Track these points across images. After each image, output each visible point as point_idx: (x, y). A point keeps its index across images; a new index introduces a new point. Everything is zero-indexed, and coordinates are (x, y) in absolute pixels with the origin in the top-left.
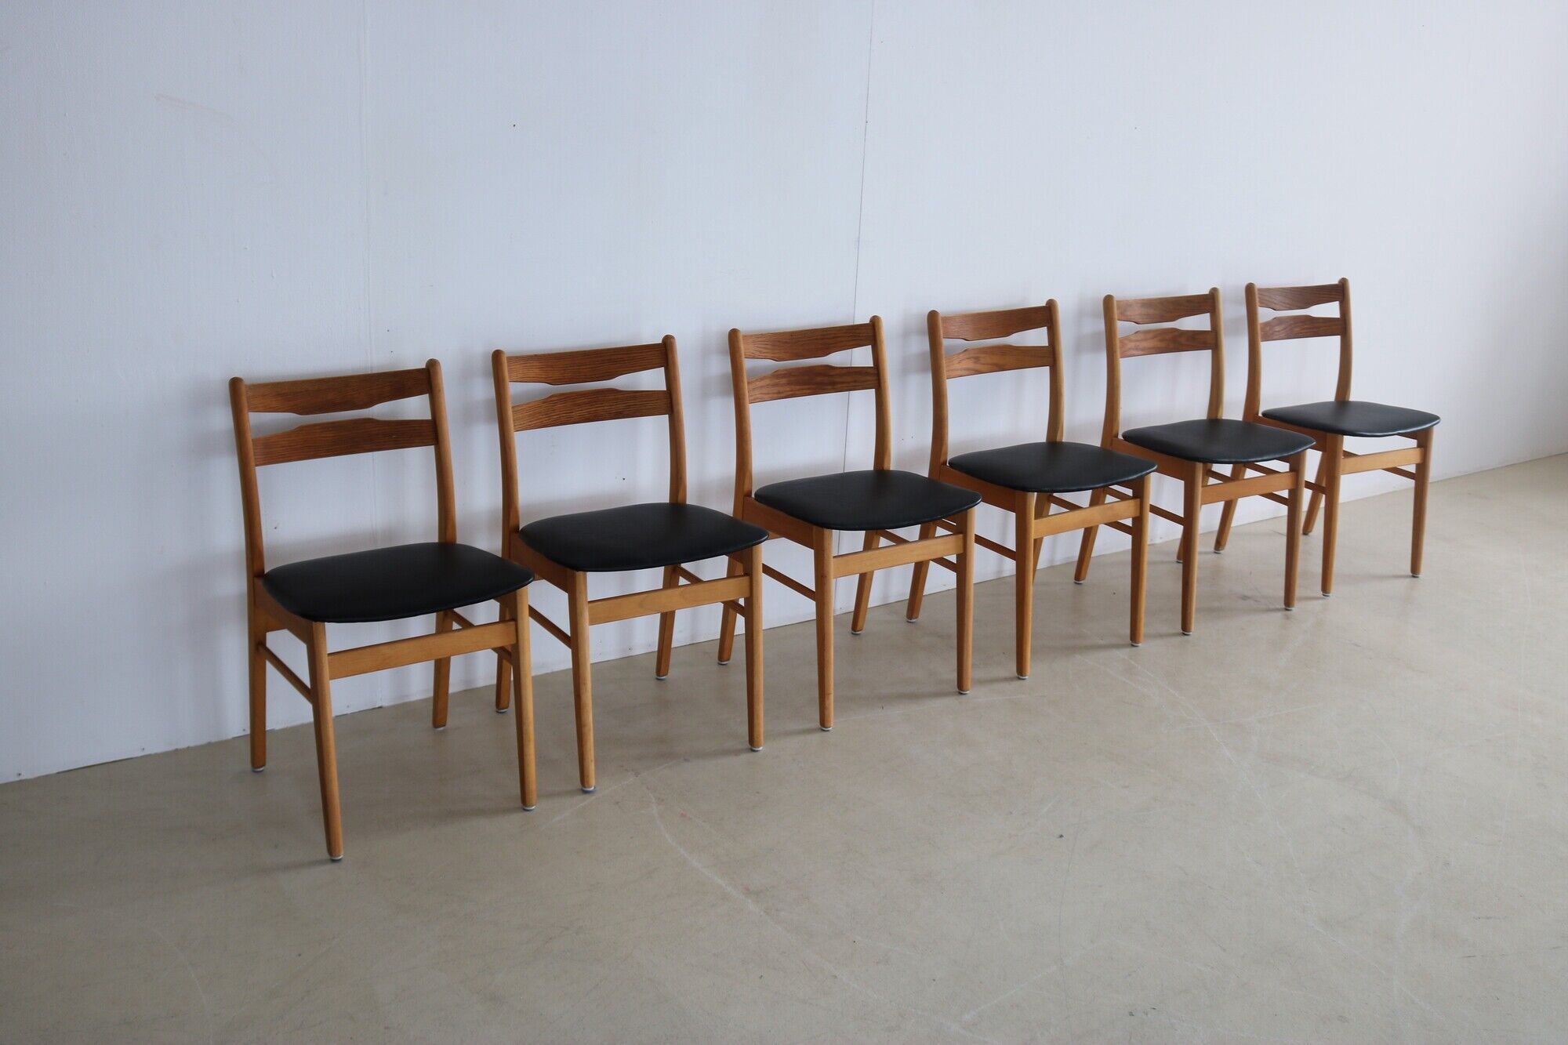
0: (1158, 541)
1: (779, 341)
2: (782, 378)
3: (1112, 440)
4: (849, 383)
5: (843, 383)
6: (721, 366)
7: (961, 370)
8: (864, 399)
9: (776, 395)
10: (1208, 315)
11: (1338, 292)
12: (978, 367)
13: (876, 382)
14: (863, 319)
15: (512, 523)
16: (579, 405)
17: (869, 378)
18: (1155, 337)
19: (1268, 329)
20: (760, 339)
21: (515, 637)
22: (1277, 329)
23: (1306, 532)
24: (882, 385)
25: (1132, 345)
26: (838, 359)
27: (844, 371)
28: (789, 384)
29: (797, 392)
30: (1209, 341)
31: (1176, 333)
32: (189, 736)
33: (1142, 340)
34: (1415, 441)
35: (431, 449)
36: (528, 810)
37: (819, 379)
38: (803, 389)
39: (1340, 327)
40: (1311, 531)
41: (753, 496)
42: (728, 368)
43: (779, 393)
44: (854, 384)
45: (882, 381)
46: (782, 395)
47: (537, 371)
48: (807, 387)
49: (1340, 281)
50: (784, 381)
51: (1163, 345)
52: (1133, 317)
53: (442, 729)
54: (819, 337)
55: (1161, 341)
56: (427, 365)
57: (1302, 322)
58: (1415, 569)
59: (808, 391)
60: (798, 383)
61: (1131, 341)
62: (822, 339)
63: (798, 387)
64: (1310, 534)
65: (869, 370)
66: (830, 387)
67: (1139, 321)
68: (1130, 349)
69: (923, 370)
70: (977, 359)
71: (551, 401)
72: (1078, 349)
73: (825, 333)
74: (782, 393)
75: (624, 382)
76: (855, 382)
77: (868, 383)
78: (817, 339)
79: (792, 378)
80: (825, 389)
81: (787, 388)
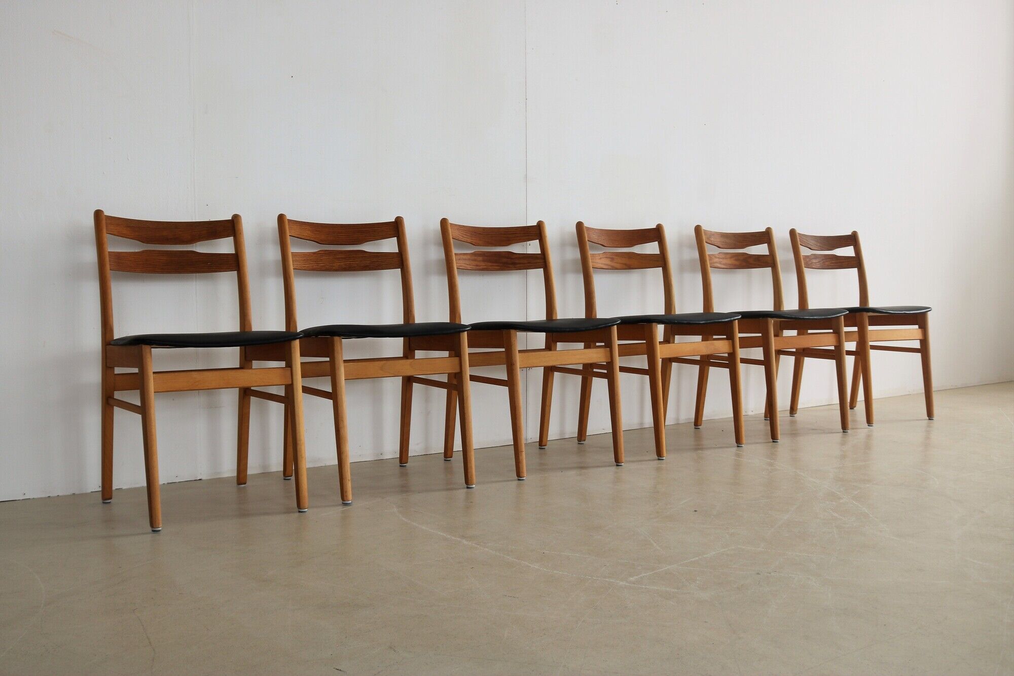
0: (750, 413)
1: (475, 233)
2: (480, 256)
4: (525, 263)
5: (520, 264)
6: (437, 254)
7: (602, 264)
8: (537, 275)
9: (475, 267)
10: (766, 245)
11: (852, 240)
12: (613, 264)
13: (545, 264)
14: (533, 222)
16: (339, 259)
17: (538, 261)
18: (731, 258)
19: (808, 260)
20: (462, 229)
21: (291, 379)
22: (814, 261)
23: (852, 407)
24: (548, 269)
25: (717, 260)
26: (517, 249)
27: (522, 256)
28: (484, 261)
29: (490, 267)
30: (768, 261)
31: (746, 256)
32: (59, 488)
33: (723, 258)
34: (917, 326)
35: (235, 273)
36: (302, 512)
37: (505, 260)
38: (494, 266)
39: (856, 262)
40: (855, 407)
42: (442, 255)
43: (477, 266)
44: (528, 265)
45: (548, 264)
46: (480, 268)
47: (309, 232)
48: (496, 264)
49: (852, 233)
50: (481, 258)
51: (737, 263)
52: (716, 243)
53: (244, 485)
55: (736, 260)
56: (232, 219)
57: (830, 258)
58: (930, 414)
59: (497, 267)
60: (490, 261)
61: (716, 257)
62: (505, 234)
63: (490, 264)
64: (855, 408)
65: (538, 256)
66: (512, 265)
67: (720, 245)
68: (716, 262)
69: (576, 271)
70: (612, 259)
72: (682, 269)
73: (507, 230)
74: (480, 266)
75: (369, 247)
76: (529, 263)
77: (538, 264)
78: (501, 234)
79: (486, 258)
80: (509, 267)
81: (482, 264)
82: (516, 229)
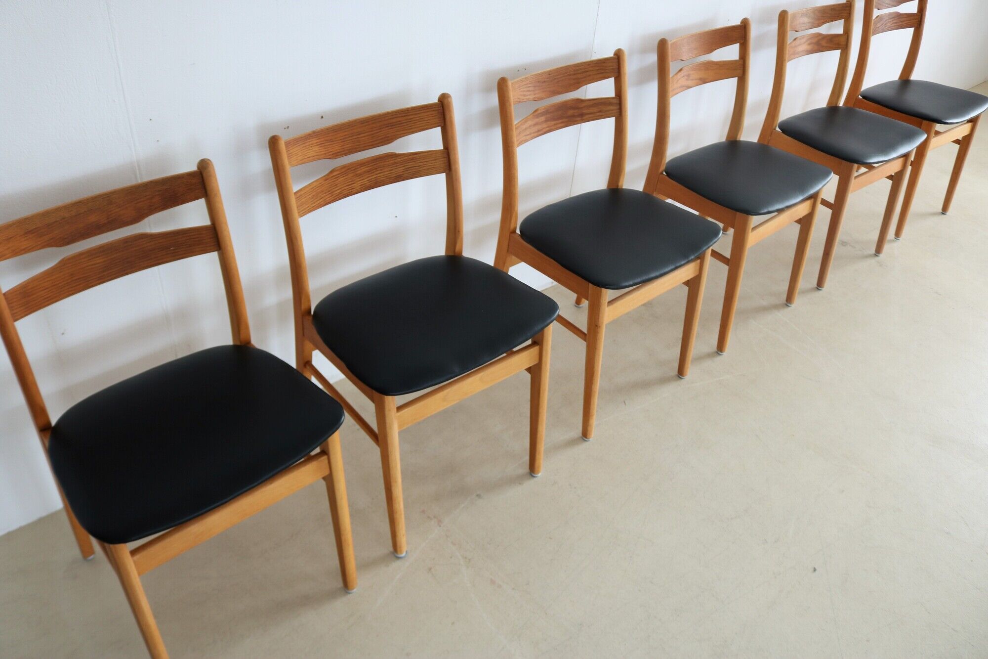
1: (539, 82)
2: (542, 116)
3: (772, 132)
4: (595, 113)
5: (590, 114)
8: (605, 127)
9: (536, 134)
10: (843, 20)
12: (689, 83)
13: (619, 110)
14: (609, 53)
15: (304, 307)
16: (360, 174)
17: (611, 107)
18: (807, 41)
20: (524, 83)
24: (623, 114)
25: (792, 50)
27: (591, 103)
28: (546, 121)
29: (553, 128)
31: (820, 37)
33: (798, 46)
35: (214, 256)
37: (571, 112)
38: (557, 124)
39: (916, 21)
41: (518, 232)
43: (539, 131)
44: (598, 114)
45: (623, 109)
46: (540, 133)
47: (317, 148)
48: (560, 121)
50: (543, 119)
52: (795, 26)
54: (571, 73)
56: (198, 168)
58: (945, 209)
59: (562, 125)
60: (554, 119)
61: (792, 47)
62: (574, 74)
63: (554, 123)
65: (612, 100)
66: (578, 119)
67: (799, 29)
68: (791, 54)
71: (332, 176)
73: (577, 68)
74: (541, 130)
76: (600, 111)
77: (610, 112)
78: (570, 75)
79: (549, 116)
80: (576, 121)
81: (544, 125)
82: (589, 65)
